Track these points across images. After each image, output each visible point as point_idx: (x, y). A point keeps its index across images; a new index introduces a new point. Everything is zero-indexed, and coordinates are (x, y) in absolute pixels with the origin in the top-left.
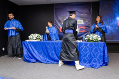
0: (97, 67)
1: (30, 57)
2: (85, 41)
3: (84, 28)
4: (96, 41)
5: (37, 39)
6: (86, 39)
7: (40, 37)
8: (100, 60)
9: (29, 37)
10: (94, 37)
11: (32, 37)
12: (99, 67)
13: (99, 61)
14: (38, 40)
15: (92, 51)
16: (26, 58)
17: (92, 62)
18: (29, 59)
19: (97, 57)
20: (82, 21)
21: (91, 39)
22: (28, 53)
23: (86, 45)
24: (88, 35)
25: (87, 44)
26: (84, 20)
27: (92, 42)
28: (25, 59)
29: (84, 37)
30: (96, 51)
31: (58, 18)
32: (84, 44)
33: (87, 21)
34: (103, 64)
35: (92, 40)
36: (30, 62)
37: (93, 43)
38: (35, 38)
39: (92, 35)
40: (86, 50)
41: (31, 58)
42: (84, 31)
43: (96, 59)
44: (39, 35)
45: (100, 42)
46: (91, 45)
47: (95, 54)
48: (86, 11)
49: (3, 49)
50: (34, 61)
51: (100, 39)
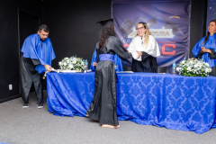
0: (201, 130)
1: (61, 105)
2: (177, 73)
3: (174, 45)
4: (201, 74)
5: (76, 67)
6: (178, 69)
7: (83, 63)
8: (209, 116)
9: (60, 63)
10: (196, 66)
11: (65, 64)
12: (205, 131)
13: (205, 116)
14: (78, 71)
15: (192, 96)
16: (54, 107)
17: (190, 119)
18: (59, 109)
19: (203, 109)
20: (170, 31)
21: (189, 69)
22: (58, 96)
23: (179, 82)
24: (183, 62)
25: (181, 80)
26: (175, 30)
27: (192, 77)
28: (52, 109)
29: (174, 65)
30: (200, 95)
31: (119, 26)
32: (175, 79)
33: (181, 32)
34: (214, 123)
35: (192, 73)
36: (61, 115)
37: (195, 78)
38: (71, 66)
39: (191, 61)
40: (178, 93)
41: (64, 107)
42: (173, 53)
43: (199, 112)
44: (79, 59)
45: (209, 77)
46: (190, 83)
47: (198, 102)
48: (180, 10)
49: (11, 87)
50: (70, 112)
51: (208, 70)
